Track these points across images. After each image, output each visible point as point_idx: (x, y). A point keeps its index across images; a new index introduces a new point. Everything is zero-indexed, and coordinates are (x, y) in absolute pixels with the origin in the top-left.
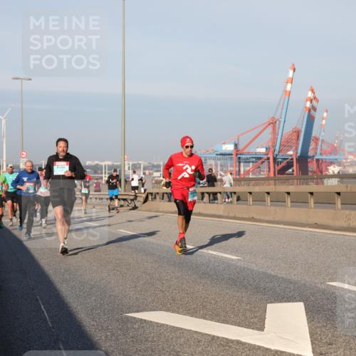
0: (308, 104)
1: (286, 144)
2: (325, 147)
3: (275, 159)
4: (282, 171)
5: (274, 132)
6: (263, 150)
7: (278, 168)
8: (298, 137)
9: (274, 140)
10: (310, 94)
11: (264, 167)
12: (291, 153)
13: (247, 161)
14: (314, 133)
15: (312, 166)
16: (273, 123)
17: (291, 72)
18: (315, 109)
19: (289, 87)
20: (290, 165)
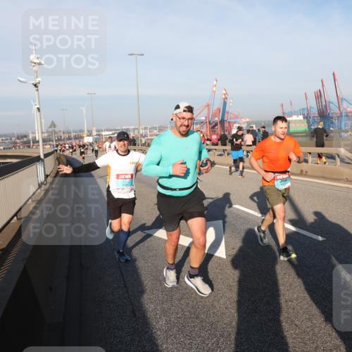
0: (224, 96)
1: (214, 115)
2: (232, 116)
3: (209, 122)
4: (213, 127)
5: (209, 110)
6: (204, 118)
7: (211, 126)
8: (219, 112)
9: (209, 113)
10: (224, 92)
11: (205, 126)
12: (217, 119)
13: (197, 124)
14: (227, 109)
15: (226, 125)
16: (208, 106)
17: (215, 83)
18: (226, 98)
19: (214, 89)
20: (216, 125)
